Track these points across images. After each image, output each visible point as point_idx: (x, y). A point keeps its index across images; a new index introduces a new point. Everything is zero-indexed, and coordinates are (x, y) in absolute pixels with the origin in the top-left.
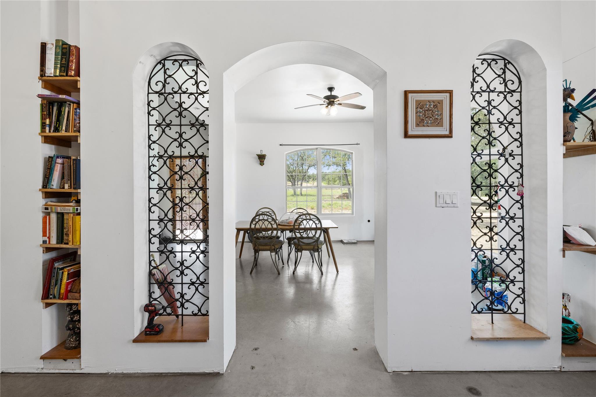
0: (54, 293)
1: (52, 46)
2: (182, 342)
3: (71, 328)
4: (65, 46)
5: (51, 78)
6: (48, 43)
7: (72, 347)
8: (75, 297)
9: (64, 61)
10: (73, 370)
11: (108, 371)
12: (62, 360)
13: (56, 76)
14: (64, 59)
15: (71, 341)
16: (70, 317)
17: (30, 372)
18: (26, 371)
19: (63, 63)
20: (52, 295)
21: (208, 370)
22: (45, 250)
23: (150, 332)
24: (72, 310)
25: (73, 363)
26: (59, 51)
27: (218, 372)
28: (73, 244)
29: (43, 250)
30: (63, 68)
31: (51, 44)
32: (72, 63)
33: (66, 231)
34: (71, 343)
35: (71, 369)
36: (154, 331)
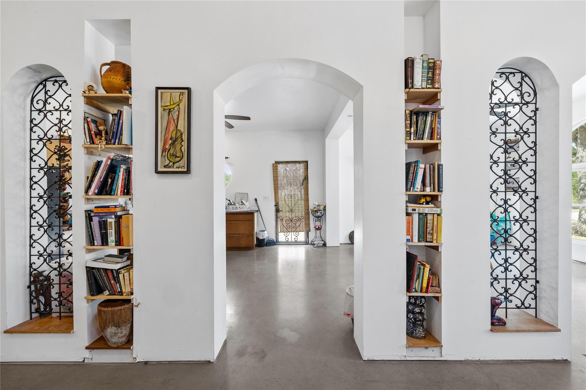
0: (415, 288)
1: (420, 60)
2: (538, 332)
3: (421, 319)
4: (431, 60)
5: (418, 90)
6: (417, 57)
7: (422, 337)
8: (436, 291)
9: (430, 74)
10: (433, 357)
11: (465, 358)
12: (423, 348)
13: (423, 88)
14: (431, 73)
15: (420, 331)
16: (419, 309)
17: (394, 359)
18: (390, 359)
19: (429, 77)
20: (414, 289)
21: (557, 358)
22: (408, 248)
23: (499, 323)
24: (422, 303)
25: (433, 351)
26: (425, 65)
27: (566, 359)
28: (437, 242)
29: (407, 248)
30: (430, 81)
31: (419, 58)
32: (439, 76)
33: (429, 231)
34: (421, 333)
35: (431, 357)
36: (501, 322)
